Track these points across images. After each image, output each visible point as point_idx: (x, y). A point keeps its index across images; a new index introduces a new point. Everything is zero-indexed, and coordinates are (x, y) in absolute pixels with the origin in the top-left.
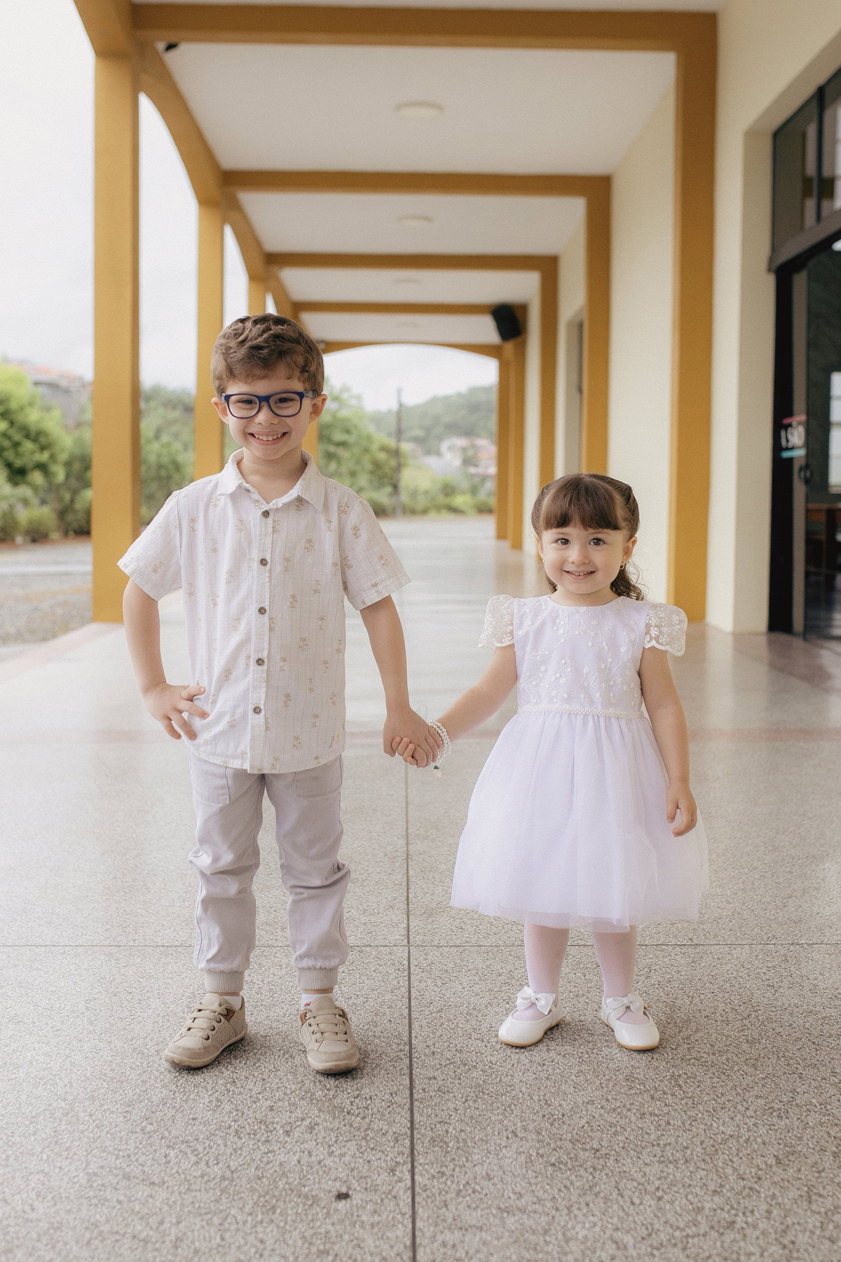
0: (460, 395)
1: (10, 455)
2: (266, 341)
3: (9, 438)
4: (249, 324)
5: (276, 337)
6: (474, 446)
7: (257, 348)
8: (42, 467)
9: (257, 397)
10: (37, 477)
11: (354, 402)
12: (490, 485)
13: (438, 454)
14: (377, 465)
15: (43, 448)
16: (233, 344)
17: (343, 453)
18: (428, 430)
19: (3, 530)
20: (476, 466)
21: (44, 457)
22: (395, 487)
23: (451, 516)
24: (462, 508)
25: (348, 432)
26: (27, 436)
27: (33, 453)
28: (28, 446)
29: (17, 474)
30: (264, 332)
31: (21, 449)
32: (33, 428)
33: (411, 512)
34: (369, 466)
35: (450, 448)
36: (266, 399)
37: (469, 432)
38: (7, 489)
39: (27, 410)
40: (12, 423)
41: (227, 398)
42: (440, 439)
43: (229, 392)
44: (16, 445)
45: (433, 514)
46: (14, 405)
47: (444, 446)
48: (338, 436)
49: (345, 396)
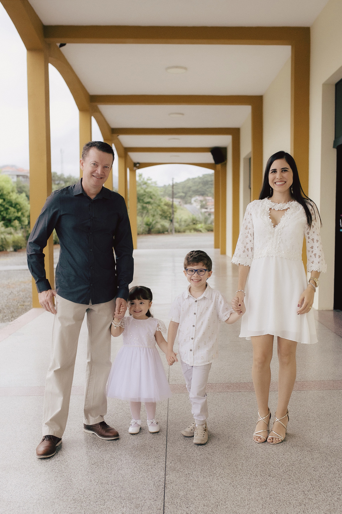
0: (200, 178)
1: (4, 214)
2: (198, 256)
3: (3, 206)
4: (194, 252)
5: (200, 256)
6: (205, 200)
7: (195, 258)
8: (18, 219)
9: (194, 270)
10: (16, 223)
11: (153, 185)
12: (213, 217)
13: (190, 203)
14: (164, 212)
15: (18, 211)
16: (190, 257)
17: (150, 207)
18: (186, 193)
19: (2, 246)
20: (206, 208)
21: (19, 214)
22: (171, 221)
23: (196, 233)
24: (201, 229)
25: (151, 198)
26: (11, 206)
27: (14, 212)
28: (12, 209)
29: (8, 222)
30: (197, 254)
31: (9, 211)
32: (14, 202)
33: (178, 231)
34: (160, 213)
35: (195, 201)
36: (196, 271)
37: (203, 194)
38: (3, 229)
39: (11, 194)
40: (4, 200)
41: (187, 270)
42: (191, 197)
43: (187, 268)
44: (7, 209)
45: (188, 232)
46: (5, 192)
47: (193, 200)
48: (147, 200)
49: (149, 182)
